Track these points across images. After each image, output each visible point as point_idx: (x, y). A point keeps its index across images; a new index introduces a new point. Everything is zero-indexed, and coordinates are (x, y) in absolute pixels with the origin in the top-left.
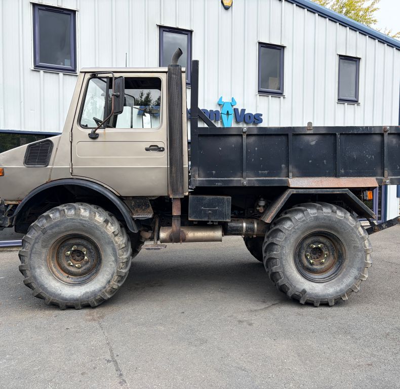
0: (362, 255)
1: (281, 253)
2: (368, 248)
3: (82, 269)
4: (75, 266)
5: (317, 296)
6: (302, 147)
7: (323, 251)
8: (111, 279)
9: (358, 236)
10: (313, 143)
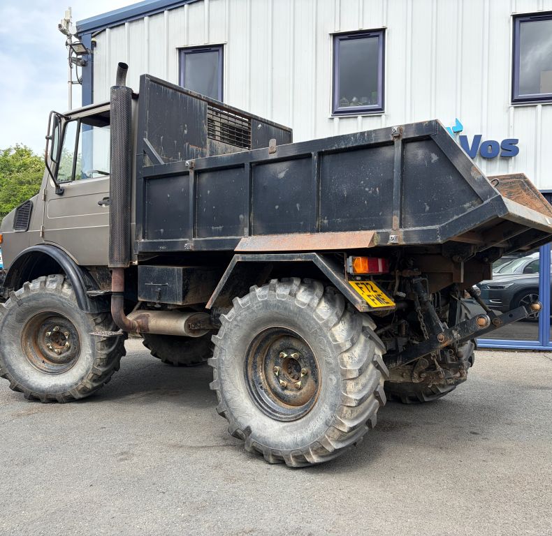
0: (338, 380)
1: (219, 359)
2: (349, 367)
3: (62, 356)
4: (55, 352)
5: (265, 443)
6: (265, 184)
7: (301, 365)
8: (85, 376)
9: (330, 343)
10: (282, 175)
